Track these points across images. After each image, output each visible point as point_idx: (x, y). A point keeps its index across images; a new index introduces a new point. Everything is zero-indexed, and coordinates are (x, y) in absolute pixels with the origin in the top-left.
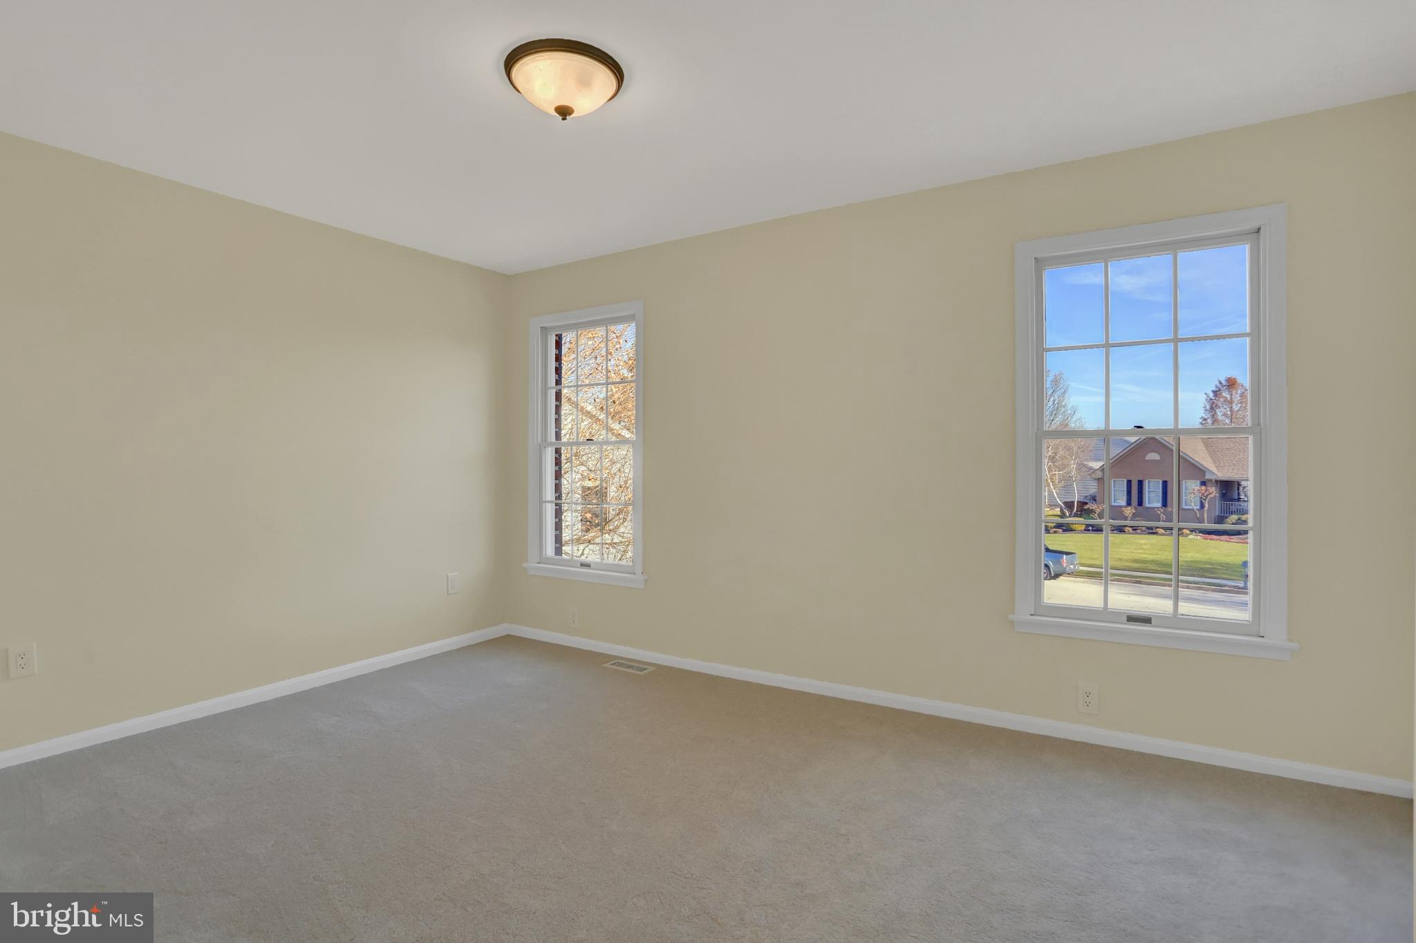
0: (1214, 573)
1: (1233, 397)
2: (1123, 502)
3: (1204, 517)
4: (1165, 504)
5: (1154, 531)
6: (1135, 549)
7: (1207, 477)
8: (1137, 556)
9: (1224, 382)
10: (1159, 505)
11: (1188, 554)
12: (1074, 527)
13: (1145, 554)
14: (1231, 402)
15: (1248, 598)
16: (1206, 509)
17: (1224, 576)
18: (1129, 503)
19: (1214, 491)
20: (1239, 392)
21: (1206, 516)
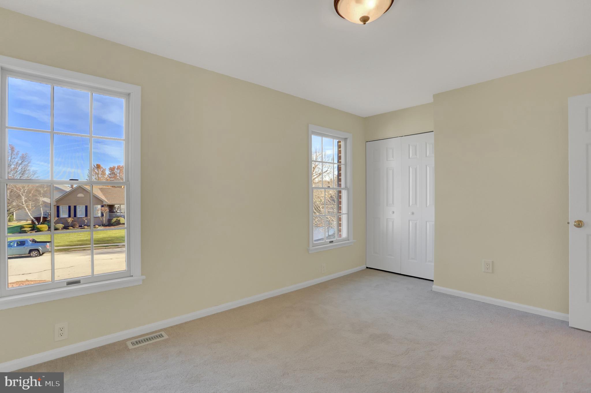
0: (113, 241)
1: (99, 172)
2: (66, 216)
3: (103, 220)
4: (86, 215)
5: (83, 227)
6: (77, 236)
7: (104, 204)
8: (79, 239)
9: (96, 166)
10: (84, 216)
11: (101, 235)
12: (42, 229)
13: (82, 237)
14: (98, 174)
15: (125, 249)
16: (104, 216)
17: (117, 242)
18: (70, 216)
19: (107, 209)
20: (101, 170)
21: (104, 219)
